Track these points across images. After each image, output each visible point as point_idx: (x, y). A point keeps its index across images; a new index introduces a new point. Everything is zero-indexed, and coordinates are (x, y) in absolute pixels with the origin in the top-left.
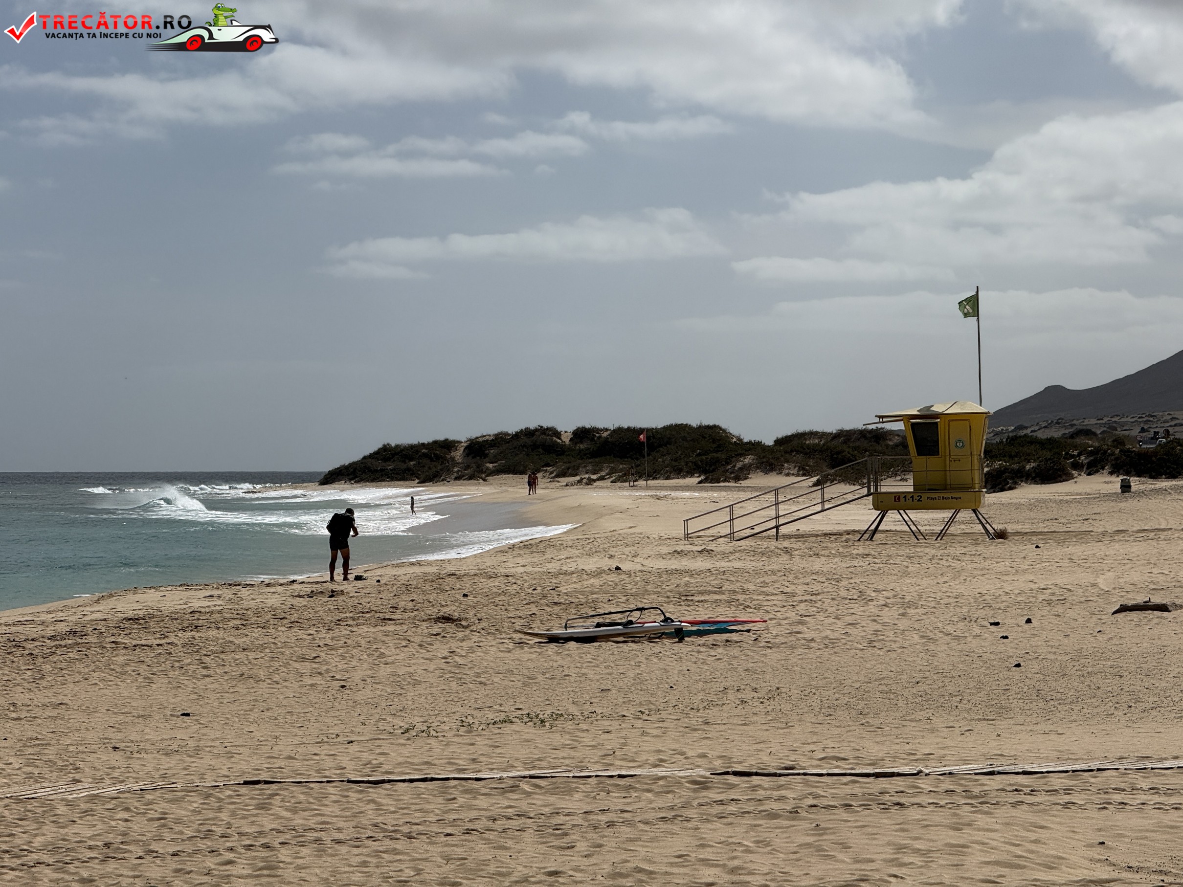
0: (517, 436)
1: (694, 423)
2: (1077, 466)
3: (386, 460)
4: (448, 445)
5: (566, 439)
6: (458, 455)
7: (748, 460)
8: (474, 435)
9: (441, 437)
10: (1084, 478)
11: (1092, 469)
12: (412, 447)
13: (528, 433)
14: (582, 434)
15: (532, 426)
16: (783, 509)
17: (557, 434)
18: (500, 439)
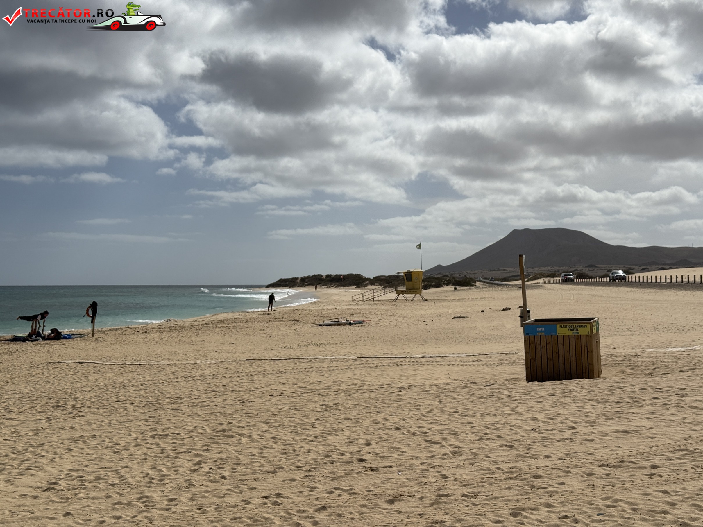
0: (312, 276)
1: (354, 273)
2: (444, 284)
3: (281, 282)
4: (296, 279)
5: (324, 277)
6: (298, 281)
7: (367, 282)
8: (302, 276)
9: (294, 277)
10: (446, 286)
11: (448, 284)
12: (287, 279)
13: (315, 276)
14: (328, 276)
15: (316, 274)
16: (375, 294)
17: (322, 276)
18: (308, 277)
